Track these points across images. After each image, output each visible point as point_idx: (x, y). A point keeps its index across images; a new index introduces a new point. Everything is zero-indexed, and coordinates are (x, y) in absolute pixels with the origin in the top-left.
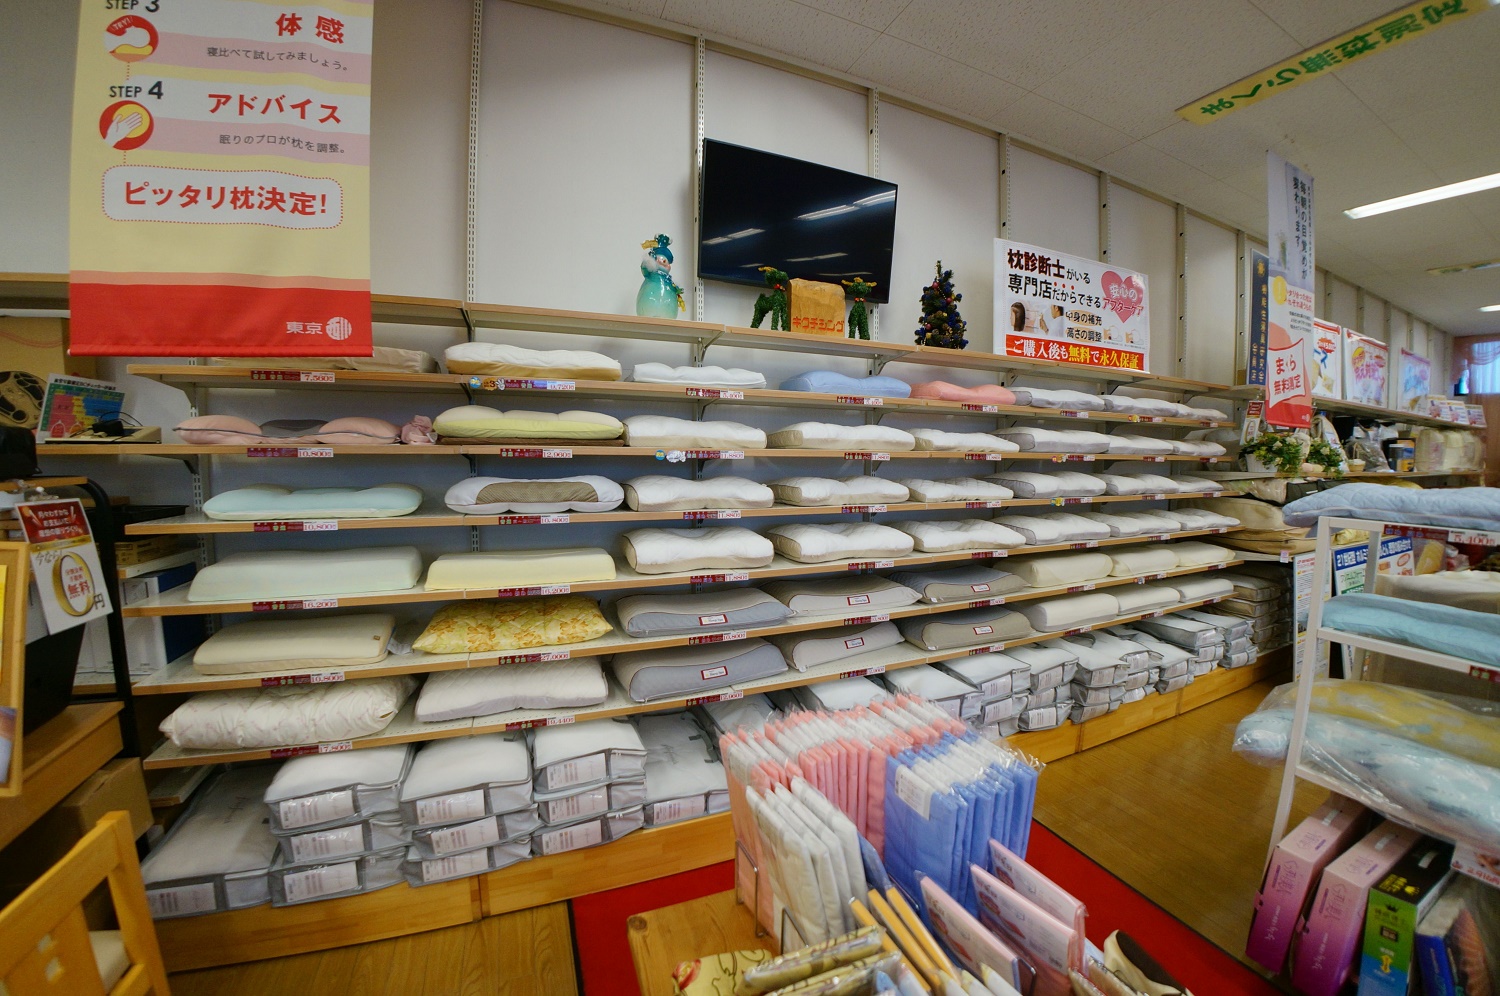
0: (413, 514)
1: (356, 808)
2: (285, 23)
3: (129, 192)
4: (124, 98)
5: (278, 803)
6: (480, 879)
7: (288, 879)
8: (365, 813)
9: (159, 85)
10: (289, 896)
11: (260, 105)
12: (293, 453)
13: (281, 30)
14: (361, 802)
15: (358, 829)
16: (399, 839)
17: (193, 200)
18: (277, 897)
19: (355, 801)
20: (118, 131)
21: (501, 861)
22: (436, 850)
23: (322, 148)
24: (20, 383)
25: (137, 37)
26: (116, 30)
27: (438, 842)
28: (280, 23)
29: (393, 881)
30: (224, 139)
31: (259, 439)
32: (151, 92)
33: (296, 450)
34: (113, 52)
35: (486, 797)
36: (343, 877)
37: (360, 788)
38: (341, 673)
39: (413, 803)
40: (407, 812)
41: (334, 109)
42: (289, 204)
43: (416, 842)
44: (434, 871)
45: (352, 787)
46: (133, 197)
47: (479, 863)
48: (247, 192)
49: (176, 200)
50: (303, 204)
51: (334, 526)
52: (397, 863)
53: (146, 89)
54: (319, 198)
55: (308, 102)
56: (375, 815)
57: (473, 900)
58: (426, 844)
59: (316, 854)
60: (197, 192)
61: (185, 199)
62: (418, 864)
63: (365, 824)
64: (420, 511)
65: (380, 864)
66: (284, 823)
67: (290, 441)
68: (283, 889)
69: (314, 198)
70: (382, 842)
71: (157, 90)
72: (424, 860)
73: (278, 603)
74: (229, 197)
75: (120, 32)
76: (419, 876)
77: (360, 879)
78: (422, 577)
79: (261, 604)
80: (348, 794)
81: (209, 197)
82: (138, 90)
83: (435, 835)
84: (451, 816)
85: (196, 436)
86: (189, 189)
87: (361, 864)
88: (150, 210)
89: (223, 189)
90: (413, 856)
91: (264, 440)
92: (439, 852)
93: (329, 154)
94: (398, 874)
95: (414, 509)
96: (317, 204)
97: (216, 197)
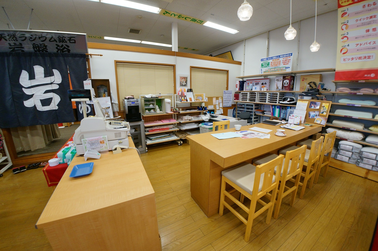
0: (374, 106)
1: (352, 150)
2: (367, 31)
3: (344, 60)
4: (344, 47)
5: (341, 144)
6: (369, 170)
7: (338, 155)
8: (353, 151)
9: (349, 45)
10: (337, 158)
11: (363, 44)
12: (356, 94)
13: (367, 32)
14: (353, 149)
15: (351, 153)
16: (357, 158)
17: (353, 59)
18: (335, 157)
19: (353, 148)
20: (343, 52)
21: (374, 169)
22: (363, 161)
23: (373, 48)
24: (313, 83)
25: (346, 39)
26: (342, 38)
27: (364, 160)
28: (366, 31)
29: (354, 164)
30: (358, 50)
31: (350, 91)
32: (348, 46)
33: (356, 93)
34: (342, 42)
35: (376, 156)
36: (346, 159)
37: (354, 147)
38: (355, 130)
39: (362, 152)
40: (361, 153)
41: (375, 42)
42: (367, 58)
43: (360, 159)
44: (361, 165)
45: (353, 146)
46: (345, 60)
47: (370, 167)
48: (361, 57)
49: (350, 60)
50: (369, 57)
51: (360, 106)
52: (355, 161)
53: (347, 46)
54: (372, 56)
55: (371, 42)
56: (355, 152)
57: (366, 174)
58: (362, 160)
59: (343, 154)
60: (353, 58)
61: (352, 59)
62: (359, 162)
63: (353, 152)
64: (376, 105)
65: (353, 160)
66: (341, 147)
67: (355, 92)
68: (337, 157)
69: (371, 56)
70: (354, 156)
71: (348, 45)
72: (361, 162)
73: (348, 116)
74: (358, 58)
75: (343, 39)
76: (358, 164)
77: (349, 160)
78: (374, 117)
79: (346, 116)
80: (352, 147)
81: (355, 58)
82: (346, 46)
83: (364, 159)
84: (369, 157)
85: (341, 91)
86: (352, 58)
87: (350, 158)
88: (347, 61)
89: (357, 57)
90: (359, 161)
91: (351, 91)
92: (364, 162)
93: (374, 49)
94: (355, 163)
95: (375, 105)
96: (371, 57)
97: (356, 58)
